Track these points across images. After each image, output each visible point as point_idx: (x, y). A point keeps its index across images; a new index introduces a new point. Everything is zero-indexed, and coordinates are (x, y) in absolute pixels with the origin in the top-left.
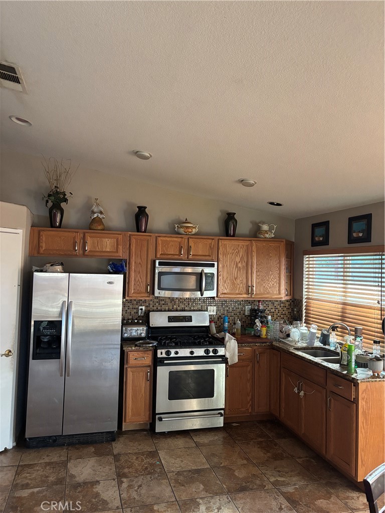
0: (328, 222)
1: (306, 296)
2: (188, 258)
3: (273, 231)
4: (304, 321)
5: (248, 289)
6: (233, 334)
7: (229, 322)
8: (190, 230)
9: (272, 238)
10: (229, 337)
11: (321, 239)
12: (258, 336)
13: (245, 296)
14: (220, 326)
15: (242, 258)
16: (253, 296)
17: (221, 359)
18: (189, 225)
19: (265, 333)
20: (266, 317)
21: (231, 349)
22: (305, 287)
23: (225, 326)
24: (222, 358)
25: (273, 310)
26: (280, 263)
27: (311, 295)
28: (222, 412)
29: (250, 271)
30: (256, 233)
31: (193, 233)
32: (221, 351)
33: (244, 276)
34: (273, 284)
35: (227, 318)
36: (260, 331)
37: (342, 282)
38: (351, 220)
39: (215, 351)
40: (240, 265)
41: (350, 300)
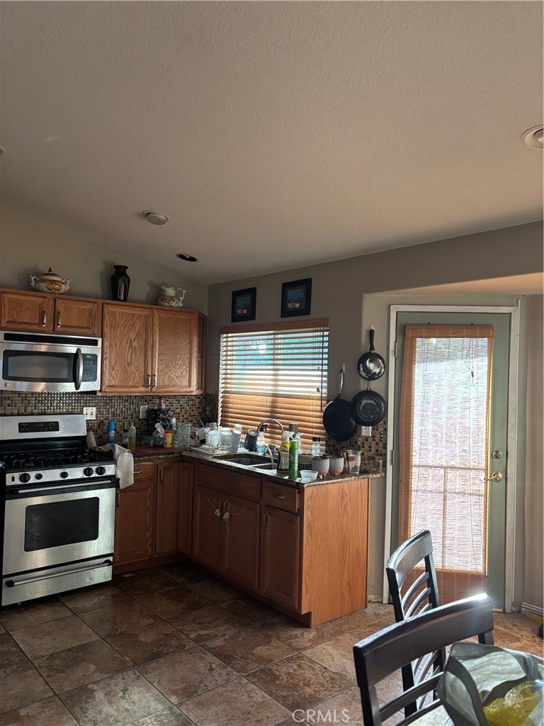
0: (254, 289)
1: (223, 389)
2: (54, 330)
3: (182, 299)
4: (219, 423)
5: (147, 380)
6: (125, 446)
7: (115, 430)
8: (57, 286)
9: (180, 307)
10: (120, 449)
11: (245, 312)
12: (160, 446)
13: (143, 389)
14: (102, 436)
15: (138, 334)
16: (154, 390)
17: (110, 482)
18: (55, 278)
19: (170, 441)
20: (170, 421)
21: (124, 465)
22: (221, 376)
23: (110, 435)
24: (111, 480)
25: (178, 411)
26: (191, 343)
27: (231, 388)
28: (111, 559)
29: (150, 353)
30: (157, 298)
31: (62, 291)
32: (110, 470)
33: (142, 361)
34: (181, 373)
35: (113, 423)
36: (164, 438)
37: (271, 367)
38: (286, 287)
39: (100, 471)
40: (135, 344)
41: (282, 390)
